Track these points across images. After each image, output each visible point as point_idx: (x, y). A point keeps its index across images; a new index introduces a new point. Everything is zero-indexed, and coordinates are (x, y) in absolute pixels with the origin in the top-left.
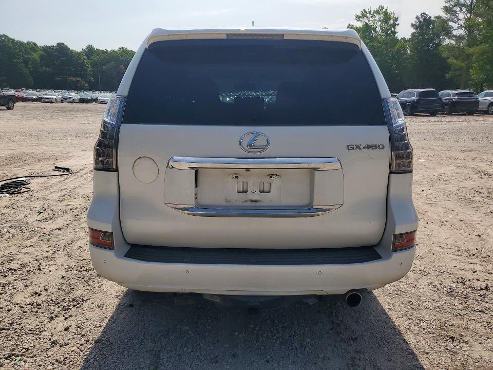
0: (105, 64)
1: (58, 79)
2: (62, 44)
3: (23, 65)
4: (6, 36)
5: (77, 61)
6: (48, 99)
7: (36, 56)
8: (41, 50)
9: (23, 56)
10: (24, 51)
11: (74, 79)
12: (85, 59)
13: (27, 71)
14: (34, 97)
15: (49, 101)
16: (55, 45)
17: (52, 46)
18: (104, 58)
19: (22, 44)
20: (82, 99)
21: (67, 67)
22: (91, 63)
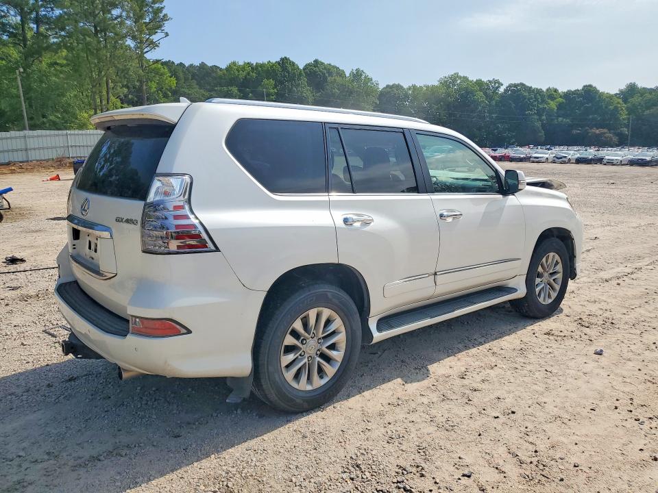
0: (648, 108)
1: (575, 132)
2: (590, 86)
3: (536, 117)
4: (522, 85)
5: (606, 107)
6: (537, 158)
7: (553, 105)
8: (561, 97)
9: (538, 107)
10: (539, 100)
11: (597, 132)
12: (619, 103)
13: (538, 124)
14: (522, 156)
15: (538, 161)
16: (580, 88)
17: (575, 91)
18: (650, 100)
19: (539, 91)
20: (580, 158)
21: (591, 117)
22: (627, 109)
